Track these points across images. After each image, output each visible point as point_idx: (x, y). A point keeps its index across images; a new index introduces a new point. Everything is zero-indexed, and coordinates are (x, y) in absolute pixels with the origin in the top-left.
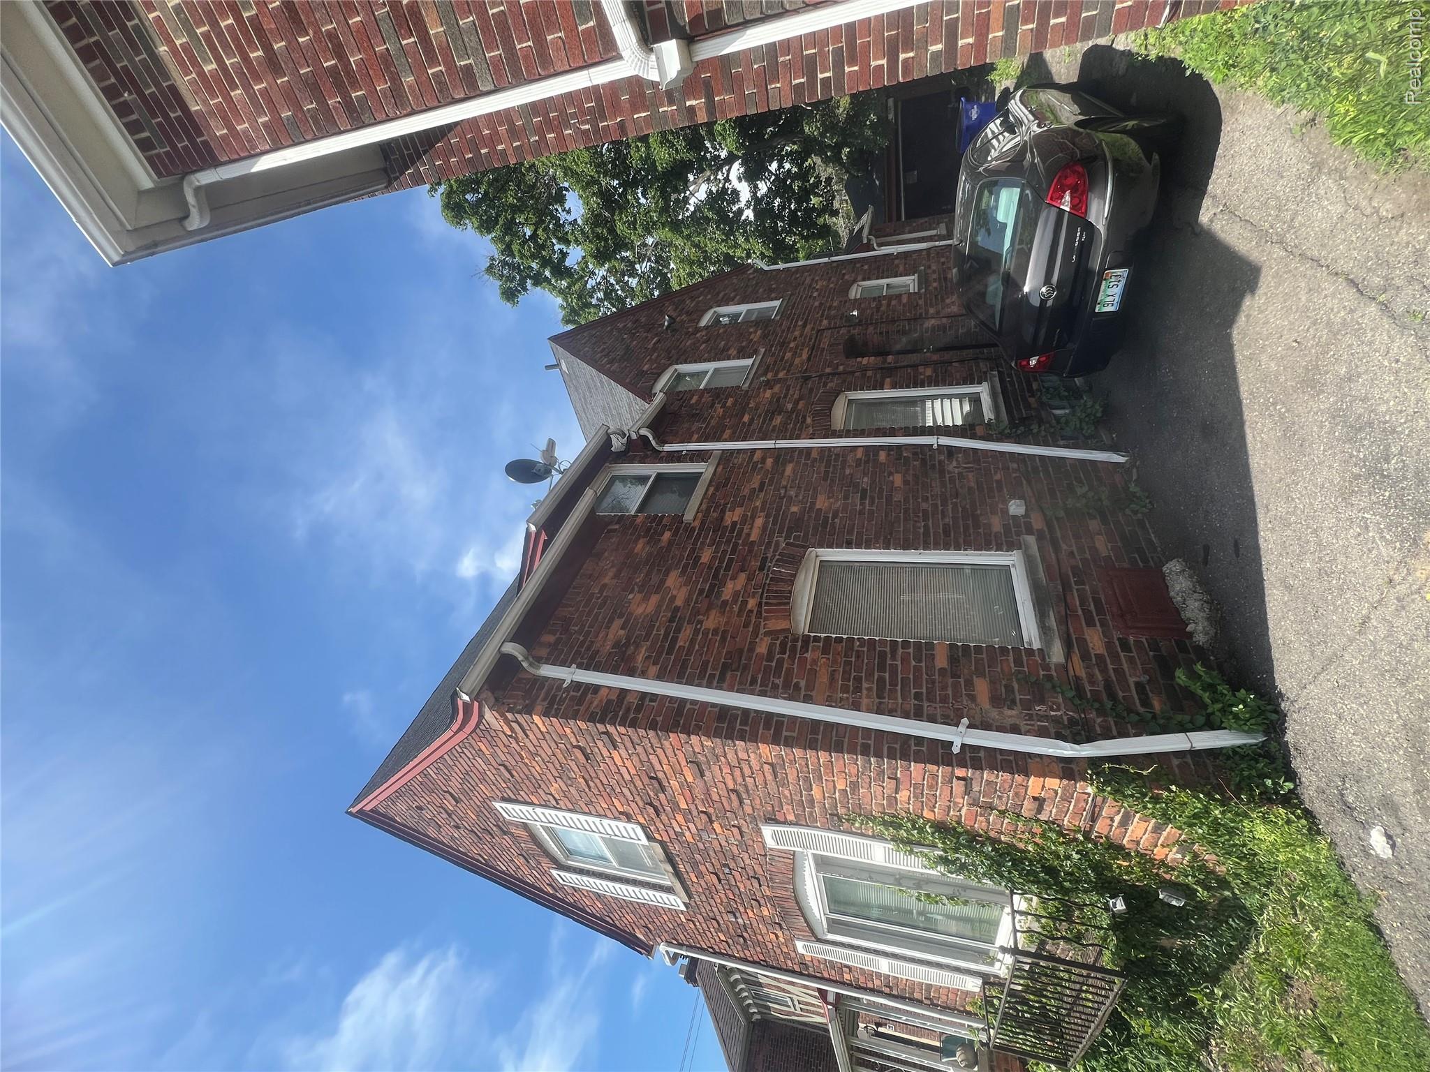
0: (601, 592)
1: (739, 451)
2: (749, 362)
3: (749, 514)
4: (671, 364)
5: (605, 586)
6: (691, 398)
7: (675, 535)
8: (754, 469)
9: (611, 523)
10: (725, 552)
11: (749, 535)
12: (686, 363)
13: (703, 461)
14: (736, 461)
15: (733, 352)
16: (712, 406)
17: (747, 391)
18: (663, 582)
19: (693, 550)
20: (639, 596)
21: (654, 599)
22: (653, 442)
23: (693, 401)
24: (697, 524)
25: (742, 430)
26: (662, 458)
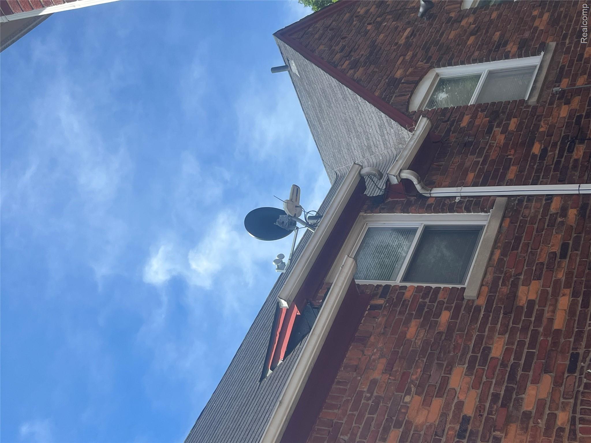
0: (371, 391)
1: (530, 198)
2: (535, 61)
3: (550, 290)
4: (431, 67)
5: (374, 382)
6: (461, 119)
7: (455, 316)
8: (552, 224)
9: (373, 296)
10: (521, 344)
11: (551, 321)
12: (450, 64)
13: (483, 211)
14: (527, 212)
15: (512, 47)
16: (490, 131)
17: (535, 108)
18: (445, 381)
19: (480, 338)
20: (418, 399)
21: (437, 403)
22: (418, 187)
23: (464, 123)
24: (482, 302)
25: (531, 167)
26: (430, 206)
